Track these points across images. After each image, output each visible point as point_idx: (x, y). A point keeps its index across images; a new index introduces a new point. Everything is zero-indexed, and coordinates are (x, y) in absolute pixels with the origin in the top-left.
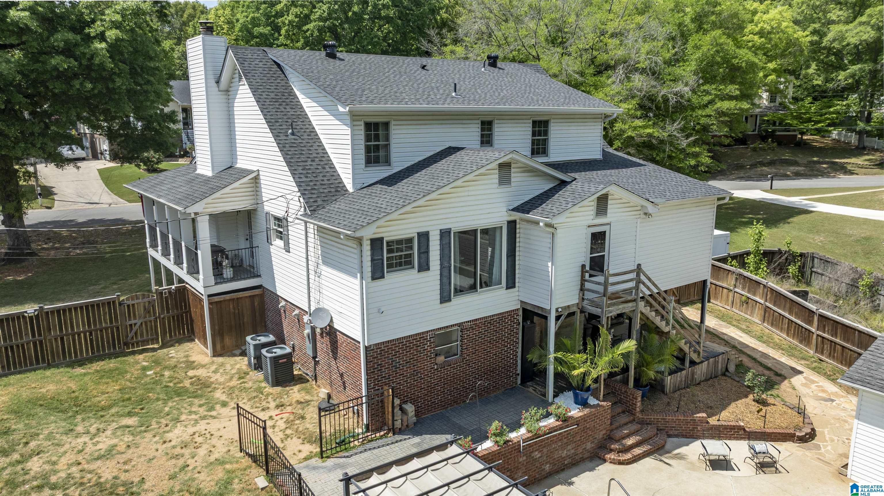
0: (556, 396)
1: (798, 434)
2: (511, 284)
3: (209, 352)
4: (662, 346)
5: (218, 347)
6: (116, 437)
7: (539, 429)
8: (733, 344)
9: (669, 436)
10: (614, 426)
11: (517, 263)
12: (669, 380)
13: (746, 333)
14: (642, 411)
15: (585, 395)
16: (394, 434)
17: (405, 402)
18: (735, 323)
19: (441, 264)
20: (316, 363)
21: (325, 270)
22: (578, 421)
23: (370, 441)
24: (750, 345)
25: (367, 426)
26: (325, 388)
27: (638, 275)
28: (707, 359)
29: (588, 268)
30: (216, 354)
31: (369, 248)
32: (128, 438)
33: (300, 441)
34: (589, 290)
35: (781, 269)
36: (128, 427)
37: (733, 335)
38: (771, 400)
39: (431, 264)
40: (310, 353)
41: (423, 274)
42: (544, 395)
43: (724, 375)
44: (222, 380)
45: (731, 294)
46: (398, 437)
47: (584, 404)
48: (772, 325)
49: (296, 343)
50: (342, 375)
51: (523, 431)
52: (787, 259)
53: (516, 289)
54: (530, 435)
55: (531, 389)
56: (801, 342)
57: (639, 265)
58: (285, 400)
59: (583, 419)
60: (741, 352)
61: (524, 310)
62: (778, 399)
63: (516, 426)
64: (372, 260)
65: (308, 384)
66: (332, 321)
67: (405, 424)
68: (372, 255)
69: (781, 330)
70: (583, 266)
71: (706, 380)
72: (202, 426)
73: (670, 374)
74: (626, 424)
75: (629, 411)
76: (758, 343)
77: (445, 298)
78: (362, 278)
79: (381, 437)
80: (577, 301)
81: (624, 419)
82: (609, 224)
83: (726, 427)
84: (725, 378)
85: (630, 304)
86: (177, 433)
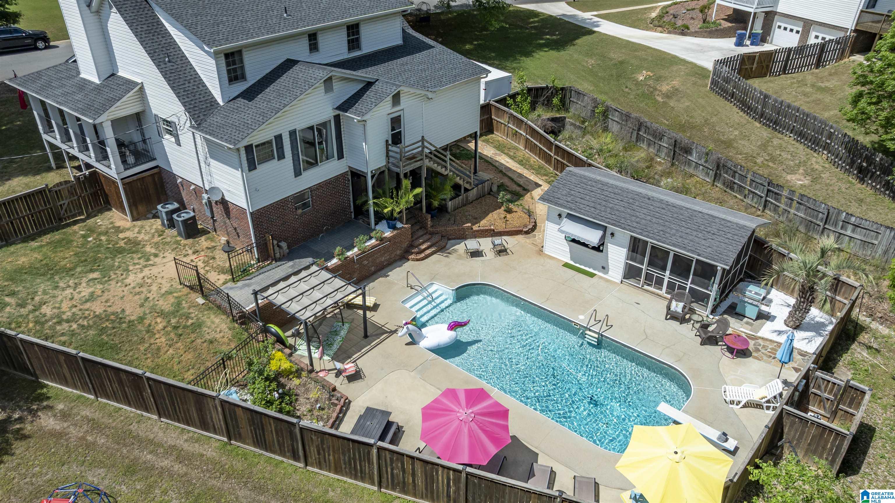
0: (376, 224)
1: (525, 230)
2: (341, 156)
3: (129, 218)
4: (443, 184)
5: (135, 214)
6: (91, 287)
7: (365, 248)
8: (501, 169)
9: (449, 239)
10: (414, 238)
11: (343, 141)
12: (450, 204)
13: (512, 159)
14: (432, 226)
15: (394, 222)
16: (276, 262)
17: (280, 241)
18: (506, 151)
19: (292, 153)
20: (214, 221)
21: (213, 162)
22: (389, 239)
23: (262, 268)
24: (513, 168)
25: (258, 259)
26: (223, 236)
27: (423, 143)
28: (477, 185)
29: (390, 142)
30: (134, 219)
31: (244, 152)
32: (101, 286)
33: (217, 273)
34: (392, 157)
35: (548, 101)
36: (96, 279)
37: (503, 162)
38: (515, 209)
39: (286, 154)
40: (209, 214)
41: (282, 161)
42: (369, 225)
43: (489, 194)
44: (147, 238)
45: (506, 128)
46: (279, 263)
47: (394, 228)
48: (530, 151)
49: (196, 207)
50: (235, 229)
51: (356, 250)
52: (552, 93)
53: (345, 159)
54: (360, 252)
55: (361, 221)
56: (546, 163)
57: (423, 137)
58: (198, 248)
59: (393, 237)
60: (505, 175)
61: (352, 172)
62: (521, 207)
63: (351, 247)
64: (247, 159)
65: (210, 235)
66: (223, 195)
67: (282, 255)
68: (247, 156)
69: (536, 155)
70: (387, 141)
71: (477, 199)
72: (147, 272)
73: (450, 200)
74: (422, 236)
75: (424, 227)
76: (518, 166)
77: (298, 173)
78: (242, 171)
79: (268, 265)
80: (385, 164)
81: (420, 233)
82: (403, 110)
83: (482, 231)
84: (489, 196)
85: (419, 163)
86: (132, 279)
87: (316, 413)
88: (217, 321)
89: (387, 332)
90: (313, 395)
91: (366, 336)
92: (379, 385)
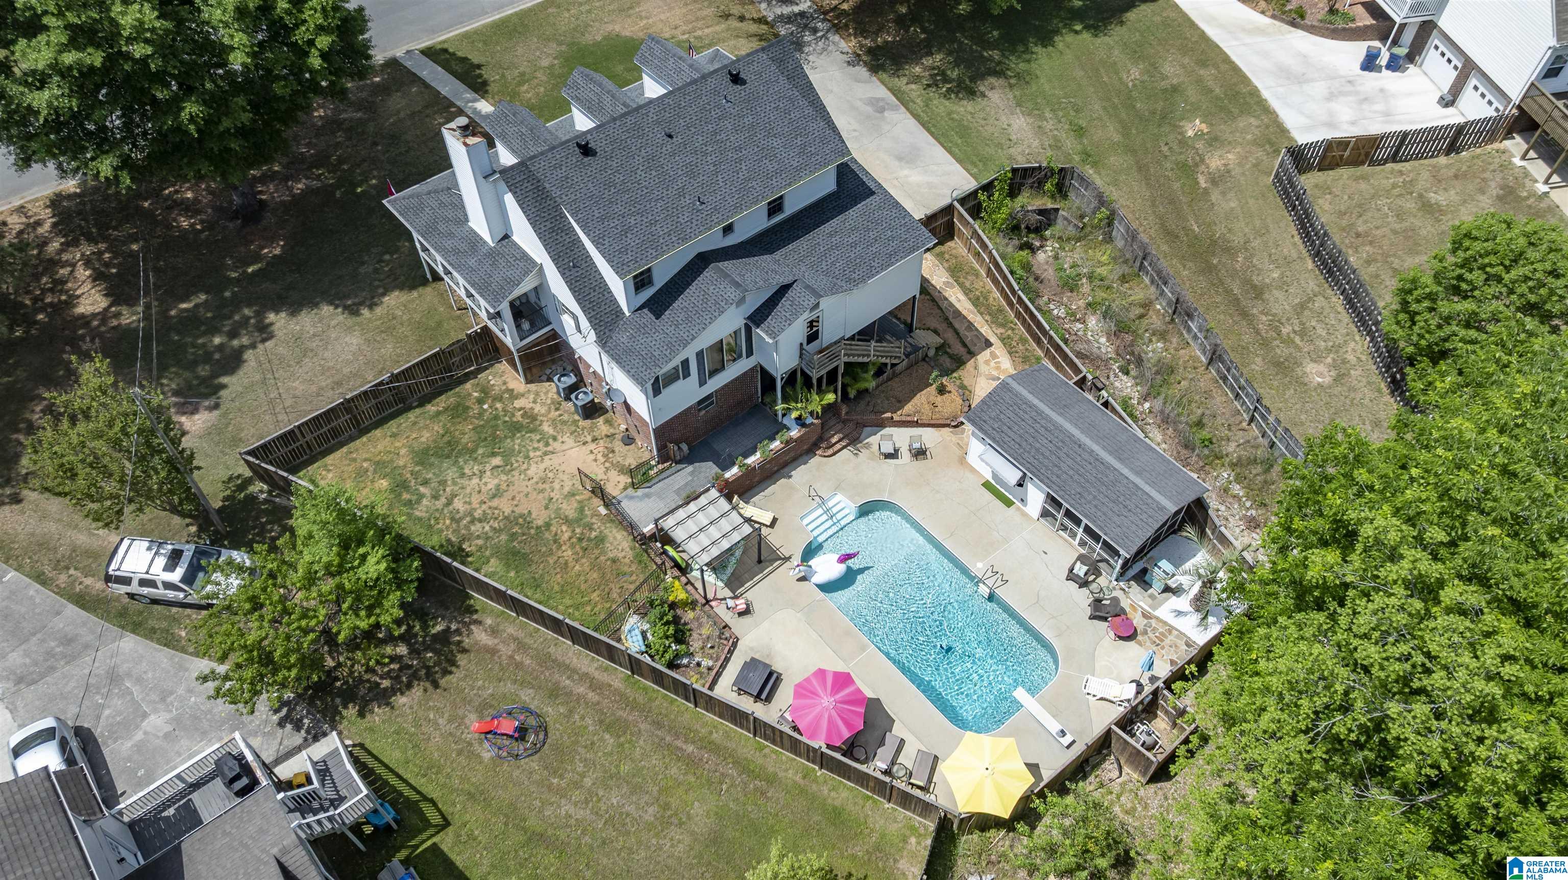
1: (953, 424)
3: (522, 380)
4: (864, 372)
5: (529, 376)
6: (496, 477)
7: (768, 452)
8: (947, 313)
9: (864, 429)
10: (824, 430)
11: (754, 342)
13: (967, 294)
14: (847, 414)
16: (676, 464)
17: (681, 443)
18: (961, 279)
19: (698, 369)
22: (798, 438)
23: (661, 473)
24: (963, 312)
26: (623, 423)
28: (908, 355)
29: (805, 342)
30: (528, 381)
32: (505, 478)
33: (616, 473)
34: (806, 356)
35: (1037, 185)
36: (498, 467)
37: (952, 299)
38: (950, 386)
39: (691, 372)
41: (687, 379)
42: (776, 417)
43: (923, 360)
44: (543, 411)
45: (969, 243)
46: (678, 467)
47: (802, 424)
48: (992, 283)
50: (636, 425)
51: (758, 455)
52: (1045, 175)
53: (754, 356)
54: (763, 457)
56: (1007, 305)
58: (596, 433)
59: (801, 437)
60: (950, 325)
61: (760, 370)
62: (957, 383)
63: (752, 453)
65: (606, 414)
66: (625, 398)
67: (682, 455)
69: (997, 290)
70: (802, 342)
71: (906, 369)
72: (547, 462)
74: (834, 426)
75: (837, 414)
76: (972, 307)
77: (702, 383)
78: (647, 399)
79: (668, 468)
80: (797, 365)
81: (832, 424)
82: (821, 314)
83: (904, 422)
84: (922, 363)
85: (835, 363)
86: (535, 470)
87: (707, 651)
88: (619, 536)
89: (780, 559)
90: (705, 631)
91: (760, 561)
92: (766, 624)
